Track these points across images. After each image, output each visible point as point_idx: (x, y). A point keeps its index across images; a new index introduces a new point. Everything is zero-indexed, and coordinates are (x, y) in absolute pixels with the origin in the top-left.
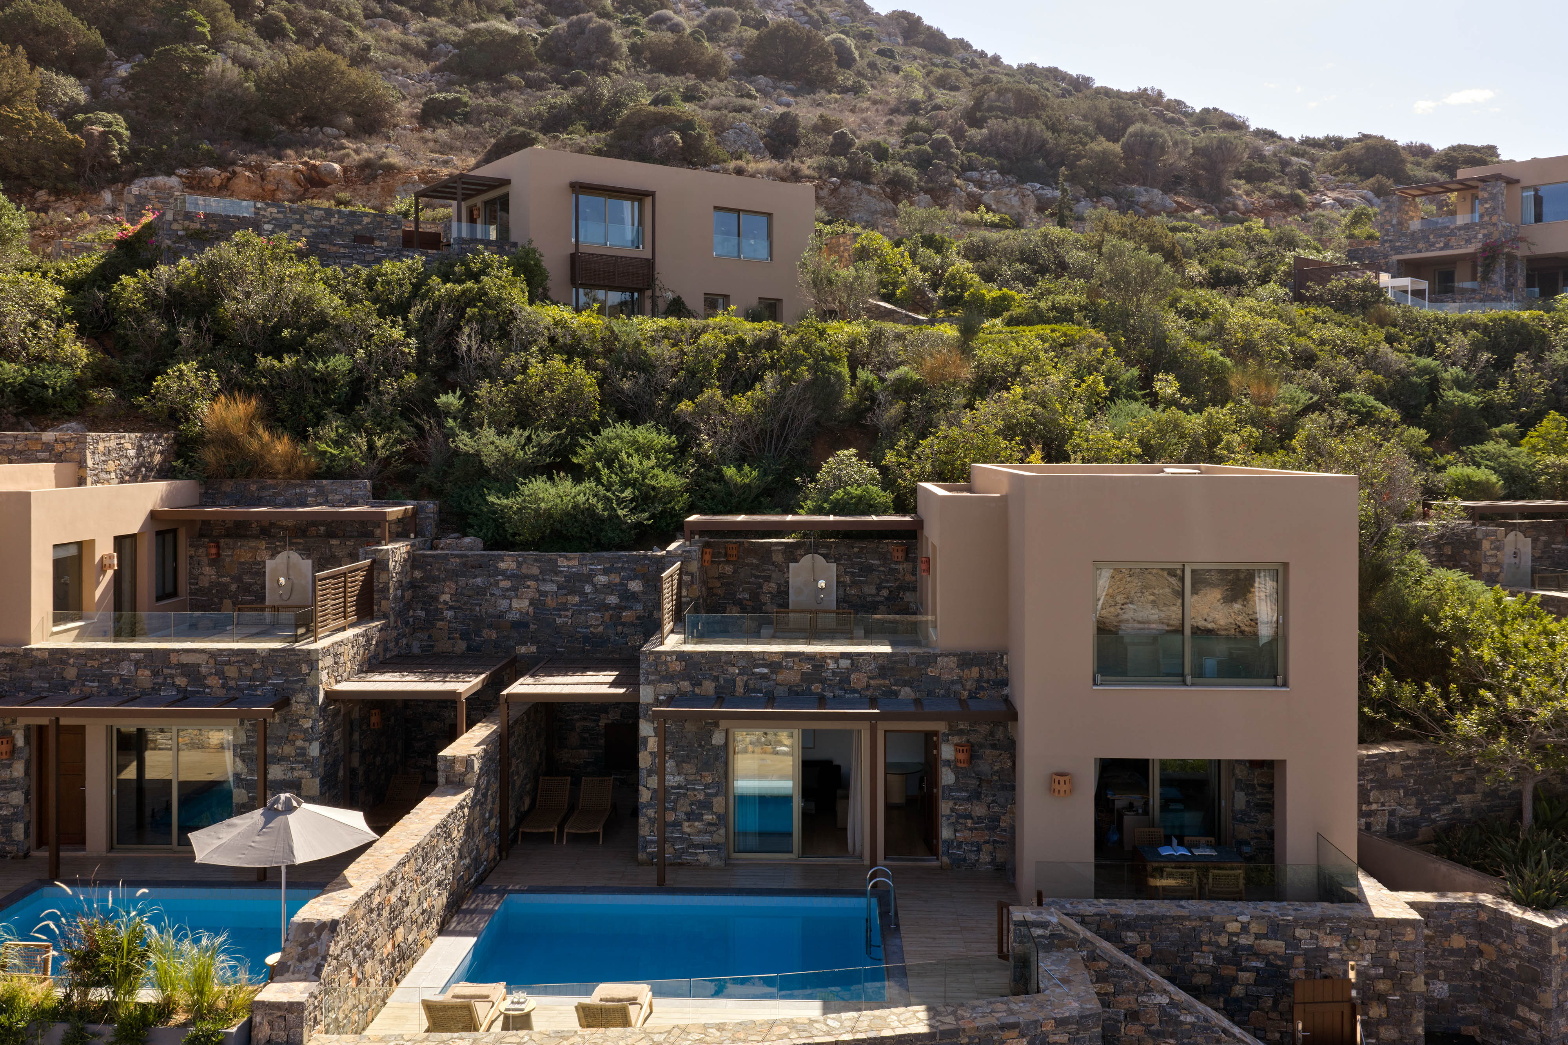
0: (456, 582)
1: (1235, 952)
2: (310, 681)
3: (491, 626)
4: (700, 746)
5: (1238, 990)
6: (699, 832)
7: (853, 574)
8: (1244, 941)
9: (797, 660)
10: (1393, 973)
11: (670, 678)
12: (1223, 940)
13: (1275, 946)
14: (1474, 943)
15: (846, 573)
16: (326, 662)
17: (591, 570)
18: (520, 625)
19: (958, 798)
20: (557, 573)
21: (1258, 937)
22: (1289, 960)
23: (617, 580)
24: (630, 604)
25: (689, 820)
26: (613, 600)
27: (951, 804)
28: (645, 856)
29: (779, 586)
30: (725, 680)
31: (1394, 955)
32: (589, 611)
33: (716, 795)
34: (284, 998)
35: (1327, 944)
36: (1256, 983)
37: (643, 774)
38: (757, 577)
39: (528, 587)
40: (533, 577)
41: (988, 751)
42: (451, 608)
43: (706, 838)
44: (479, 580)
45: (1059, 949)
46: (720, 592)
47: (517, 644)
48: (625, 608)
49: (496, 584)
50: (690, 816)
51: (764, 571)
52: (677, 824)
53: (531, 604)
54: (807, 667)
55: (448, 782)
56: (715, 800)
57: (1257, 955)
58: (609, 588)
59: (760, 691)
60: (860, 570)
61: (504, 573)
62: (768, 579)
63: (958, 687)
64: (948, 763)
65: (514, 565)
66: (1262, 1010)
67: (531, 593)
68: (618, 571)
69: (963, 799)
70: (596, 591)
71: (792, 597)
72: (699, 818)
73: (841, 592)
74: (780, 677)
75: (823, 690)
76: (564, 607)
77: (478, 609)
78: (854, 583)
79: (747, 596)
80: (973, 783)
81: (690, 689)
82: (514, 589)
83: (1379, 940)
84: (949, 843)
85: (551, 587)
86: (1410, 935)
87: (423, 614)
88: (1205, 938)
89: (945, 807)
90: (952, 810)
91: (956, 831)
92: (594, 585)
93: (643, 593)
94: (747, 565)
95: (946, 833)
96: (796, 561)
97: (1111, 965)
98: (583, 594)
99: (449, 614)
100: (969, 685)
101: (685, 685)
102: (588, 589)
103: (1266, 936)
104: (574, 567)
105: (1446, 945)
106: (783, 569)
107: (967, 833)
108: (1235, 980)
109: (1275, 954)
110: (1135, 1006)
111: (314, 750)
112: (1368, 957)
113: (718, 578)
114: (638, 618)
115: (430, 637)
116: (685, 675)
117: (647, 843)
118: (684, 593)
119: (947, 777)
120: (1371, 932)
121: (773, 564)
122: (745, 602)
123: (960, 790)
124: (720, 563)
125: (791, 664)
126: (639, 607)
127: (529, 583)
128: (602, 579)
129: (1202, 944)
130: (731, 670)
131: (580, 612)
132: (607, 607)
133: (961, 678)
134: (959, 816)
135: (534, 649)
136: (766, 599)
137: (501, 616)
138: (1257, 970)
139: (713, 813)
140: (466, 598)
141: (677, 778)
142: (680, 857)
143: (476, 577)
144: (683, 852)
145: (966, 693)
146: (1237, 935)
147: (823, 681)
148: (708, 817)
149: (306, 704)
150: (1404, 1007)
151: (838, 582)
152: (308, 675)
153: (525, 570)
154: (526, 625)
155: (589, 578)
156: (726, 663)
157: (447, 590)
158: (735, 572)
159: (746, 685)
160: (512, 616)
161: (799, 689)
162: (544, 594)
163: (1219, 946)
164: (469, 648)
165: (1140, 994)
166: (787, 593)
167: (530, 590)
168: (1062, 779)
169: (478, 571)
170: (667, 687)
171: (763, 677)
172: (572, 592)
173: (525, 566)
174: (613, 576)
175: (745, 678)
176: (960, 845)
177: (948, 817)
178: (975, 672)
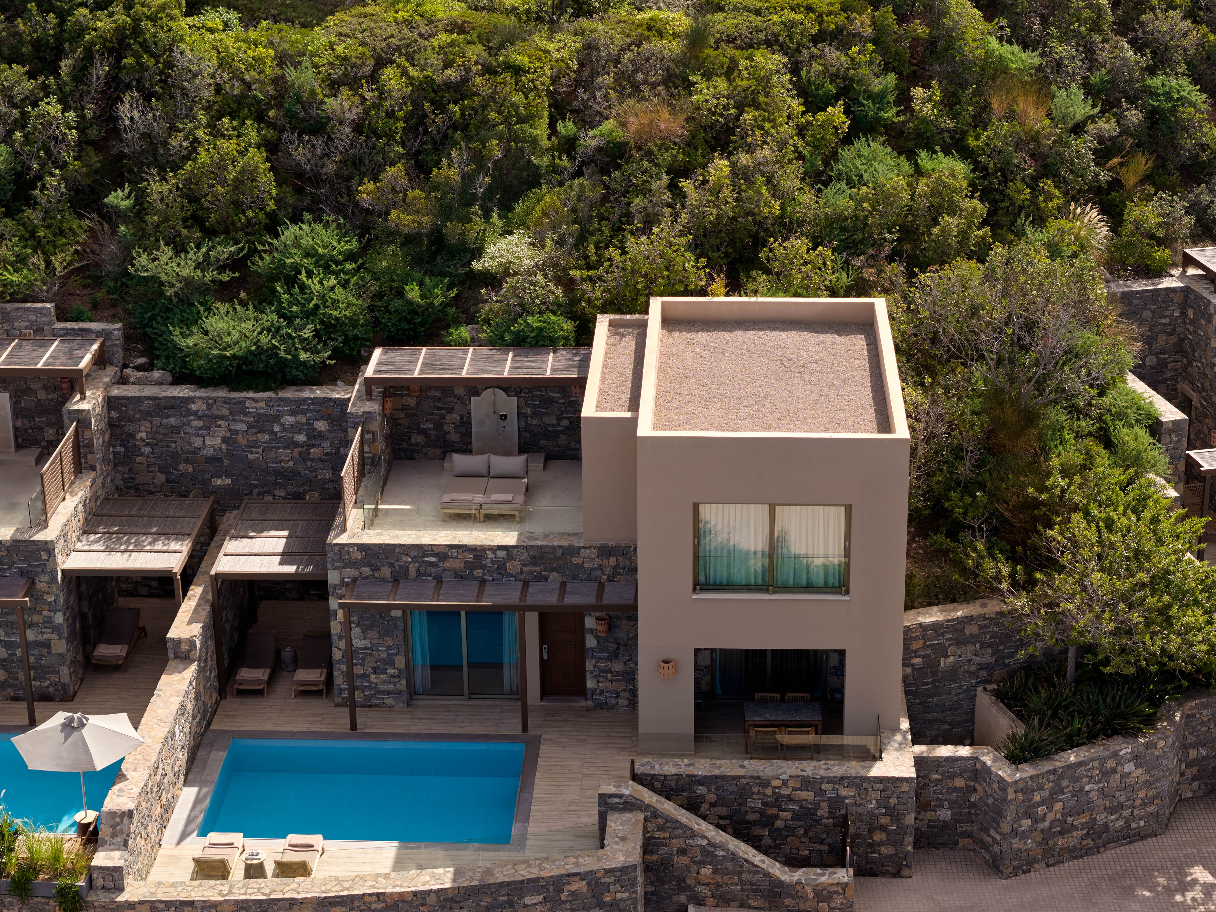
0: (151, 422)
1: (777, 799)
2: (49, 565)
3: (187, 461)
4: (381, 617)
5: (779, 824)
6: (384, 682)
7: (534, 406)
8: (784, 792)
9: (460, 551)
10: (891, 812)
11: (354, 564)
12: (769, 791)
13: (808, 795)
14: (972, 783)
15: (527, 405)
16: (59, 547)
17: (278, 411)
18: (213, 460)
19: (600, 658)
20: (246, 414)
21: (794, 789)
22: (817, 805)
23: (304, 420)
24: (318, 442)
25: (375, 673)
26: (301, 438)
27: (594, 662)
28: (340, 700)
29: (462, 417)
30: (400, 567)
31: (893, 801)
32: (279, 448)
33: (397, 654)
34: (109, 864)
35: (845, 794)
36: (792, 819)
37: (335, 638)
38: (439, 409)
39: (220, 426)
40: (224, 418)
41: (624, 622)
42: (148, 444)
43: (390, 687)
44: (172, 420)
45: (630, 811)
46: (405, 422)
47: (213, 477)
48: (313, 446)
49: (189, 424)
50: (375, 670)
51: (446, 403)
52: (365, 676)
53: (223, 441)
54: (470, 556)
55: (176, 657)
56: (396, 658)
57: (793, 801)
58: (298, 428)
59: (430, 575)
60: (541, 402)
61: (195, 413)
62: (451, 410)
63: (598, 573)
64: (591, 631)
65: (204, 407)
66: (796, 836)
67: (222, 432)
68: (304, 412)
69: (604, 658)
70: (284, 430)
71: (475, 428)
72: (384, 671)
73: (523, 423)
74: (447, 565)
75: (484, 574)
76: (253, 445)
77: (173, 445)
78: (535, 414)
79: (431, 426)
80: (612, 646)
81: (370, 573)
82: (207, 428)
83: (882, 791)
84: (593, 691)
85: (241, 427)
86: (905, 787)
87: (123, 450)
88: (755, 790)
89: (589, 665)
90: (595, 666)
91: (598, 682)
92: (282, 425)
93: (329, 431)
94: (430, 397)
95: (590, 684)
96: (478, 395)
97: (667, 821)
98: (272, 432)
99: (147, 450)
100: (607, 571)
101: (366, 570)
102: (276, 428)
103: (800, 789)
104: (262, 408)
105: (951, 785)
106: (465, 402)
107: (608, 684)
108: (777, 817)
109: (807, 800)
110: (683, 845)
111: (59, 618)
112: (874, 802)
113: (402, 410)
114: (326, 454)
115: (130, 470)
116: (364, 562)
117: (341, 691)
118: (366, 449)
119: (591, 642)
120: (876, 786)
121: (455, 396)
122: (429, 432)
123: (601, 651)
124: (403, 395)
125: (455, 555)
126: (326, 444)
127: (220, 423)
128: (289, 420)
129: (753, 794)
130: (404, 559)
131: (270, 449)
132: (296, 444)
133: (601, 565)
134: (601, 671)
135: (229, 481)
136: (449, 428)
137: (195, 451)
138: (793, 811)
139: (395, 668)
140: (161, 436)
141: (364, 642)
142: (369, 701)
143: (169, 417)
144: (371, 697)
145: (605, 577)
146: (779, 788)
147: (483, 567)
148: (391, 671)
149: (48, 583)
150: (899, 834)
151: (519, 414)
152: (48, 560)
153: (215, 411)
154: (220, 460)
155: (277, 418)
156: (400, 553)
157: (143, 428)
158: (418, 404)
159: (418, 570)
160: (207, 452)
161: (463, 574)
162: (237, 432)
163: (765, 795)
164: (167, 480)
165: (687, 838)
166: (470, 423)
167: (221, 431)
168: (666, 665)
169: (171, 412)
170: (351, 572)
171: (431, 564)
172: (261, 431)
173: (214, 407)
174: (299, 417)
175: (417, 565)
176: (602, 693)
177: (592, 672)
178: (612, 561)
